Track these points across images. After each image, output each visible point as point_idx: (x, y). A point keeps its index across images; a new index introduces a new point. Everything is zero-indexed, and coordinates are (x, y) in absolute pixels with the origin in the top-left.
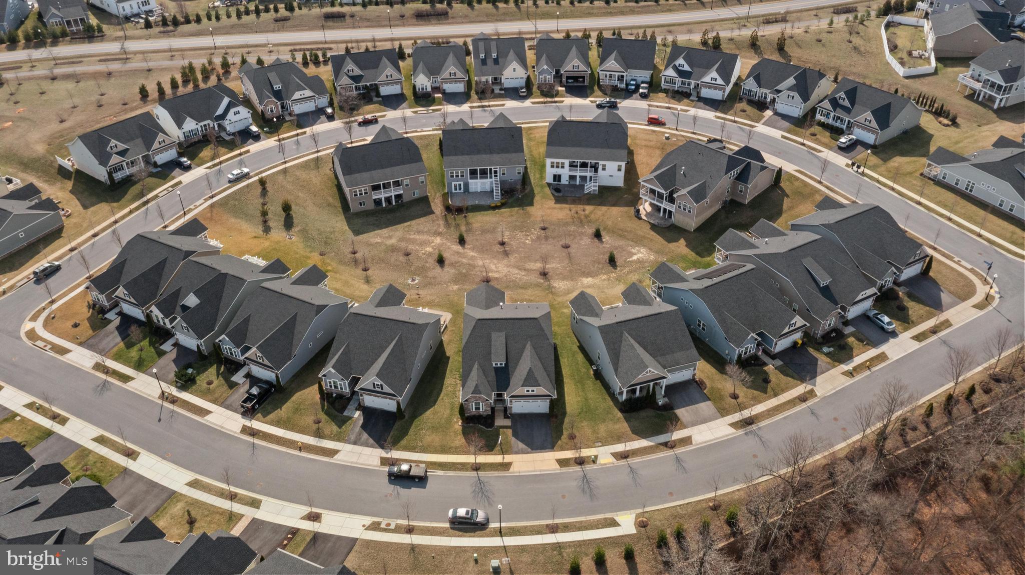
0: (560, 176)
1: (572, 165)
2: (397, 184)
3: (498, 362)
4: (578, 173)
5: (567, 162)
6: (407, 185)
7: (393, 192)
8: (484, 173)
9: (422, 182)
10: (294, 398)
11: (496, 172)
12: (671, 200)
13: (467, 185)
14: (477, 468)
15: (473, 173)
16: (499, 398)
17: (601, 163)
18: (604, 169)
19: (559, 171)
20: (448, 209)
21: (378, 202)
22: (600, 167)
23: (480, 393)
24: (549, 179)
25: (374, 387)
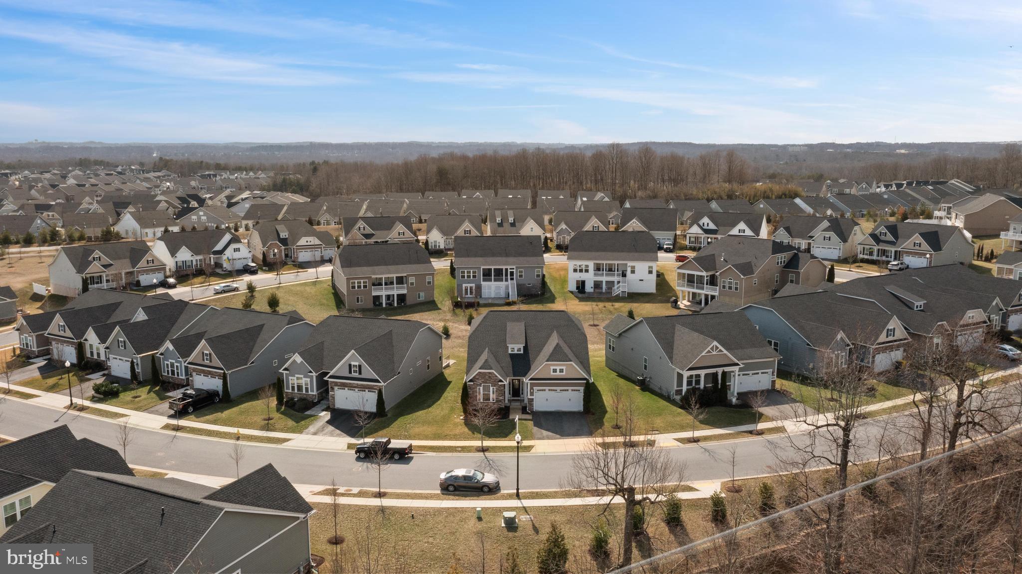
0: (583, 282)
1: (598, 268)
2: (400, 280)
3: (516, 347)
4: (604, 279)
5: (591, 265)
6: (412, 284)
7: (396, 291)
8: (499, 274)
9: (429, 283)
10: (243, 406)
11: (512, 274)
12: (713, 281)
13: (479, 288)
14: (483, 450)
15: (487, 274)
16: (516, 392)
17: (630, 264)
18: (633, 272)
19: (583, 276)
20: (457, 305)
21: (377, 298)
22: (629, 270)
23: (491, 369)
24: (572, 286)
25: (350, 372)
